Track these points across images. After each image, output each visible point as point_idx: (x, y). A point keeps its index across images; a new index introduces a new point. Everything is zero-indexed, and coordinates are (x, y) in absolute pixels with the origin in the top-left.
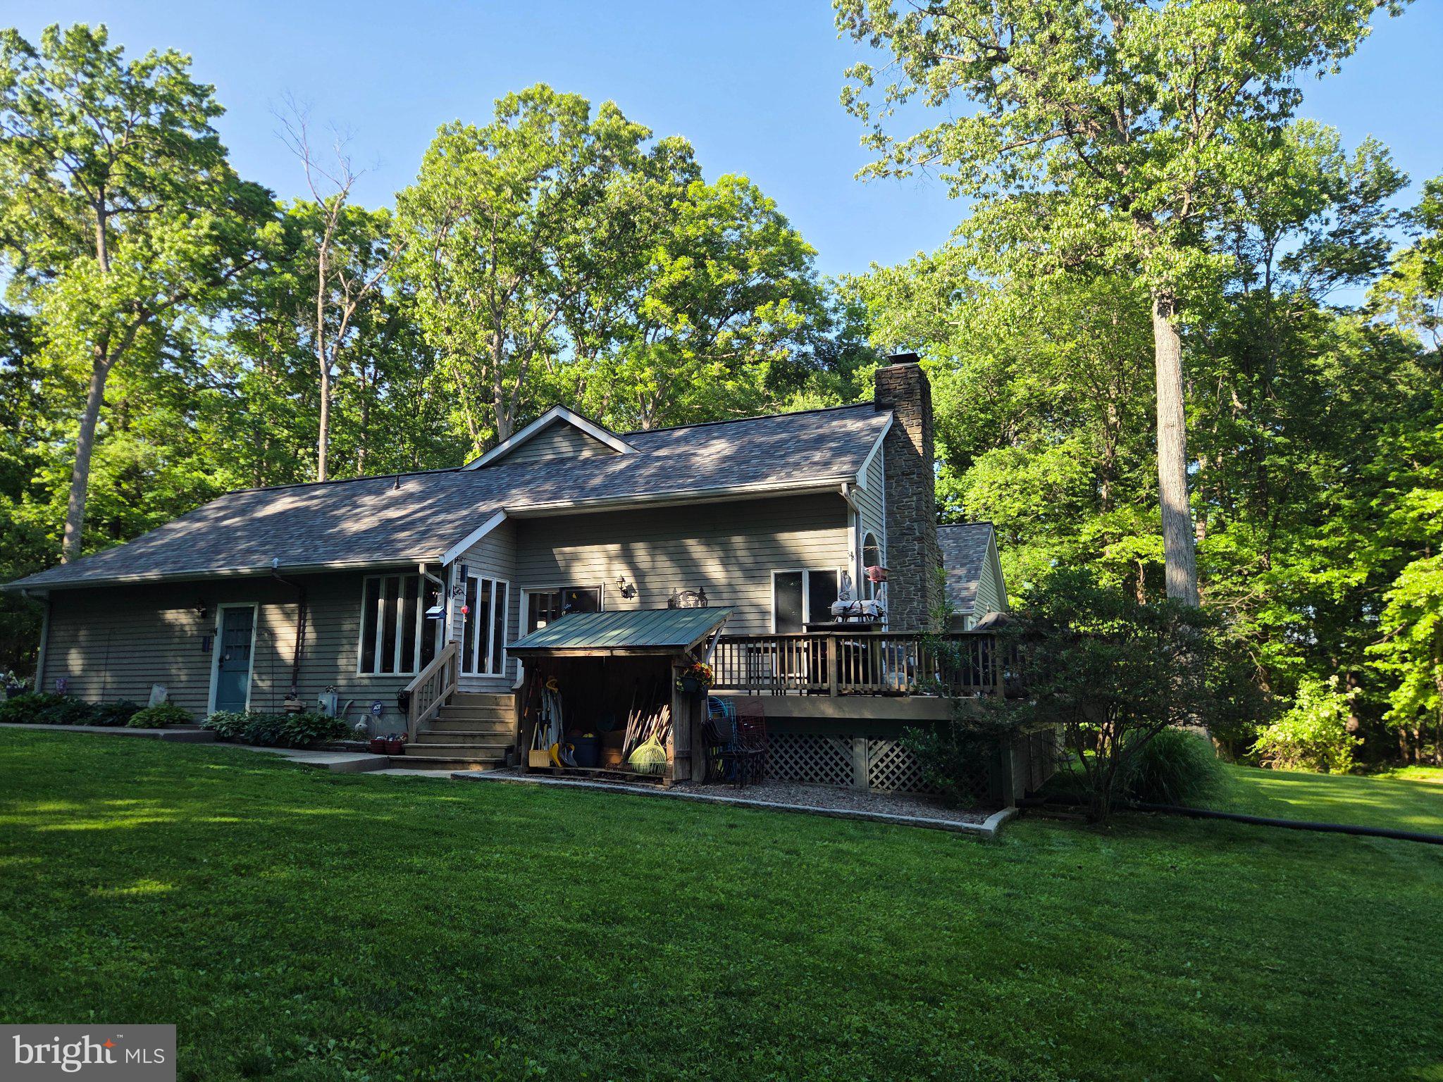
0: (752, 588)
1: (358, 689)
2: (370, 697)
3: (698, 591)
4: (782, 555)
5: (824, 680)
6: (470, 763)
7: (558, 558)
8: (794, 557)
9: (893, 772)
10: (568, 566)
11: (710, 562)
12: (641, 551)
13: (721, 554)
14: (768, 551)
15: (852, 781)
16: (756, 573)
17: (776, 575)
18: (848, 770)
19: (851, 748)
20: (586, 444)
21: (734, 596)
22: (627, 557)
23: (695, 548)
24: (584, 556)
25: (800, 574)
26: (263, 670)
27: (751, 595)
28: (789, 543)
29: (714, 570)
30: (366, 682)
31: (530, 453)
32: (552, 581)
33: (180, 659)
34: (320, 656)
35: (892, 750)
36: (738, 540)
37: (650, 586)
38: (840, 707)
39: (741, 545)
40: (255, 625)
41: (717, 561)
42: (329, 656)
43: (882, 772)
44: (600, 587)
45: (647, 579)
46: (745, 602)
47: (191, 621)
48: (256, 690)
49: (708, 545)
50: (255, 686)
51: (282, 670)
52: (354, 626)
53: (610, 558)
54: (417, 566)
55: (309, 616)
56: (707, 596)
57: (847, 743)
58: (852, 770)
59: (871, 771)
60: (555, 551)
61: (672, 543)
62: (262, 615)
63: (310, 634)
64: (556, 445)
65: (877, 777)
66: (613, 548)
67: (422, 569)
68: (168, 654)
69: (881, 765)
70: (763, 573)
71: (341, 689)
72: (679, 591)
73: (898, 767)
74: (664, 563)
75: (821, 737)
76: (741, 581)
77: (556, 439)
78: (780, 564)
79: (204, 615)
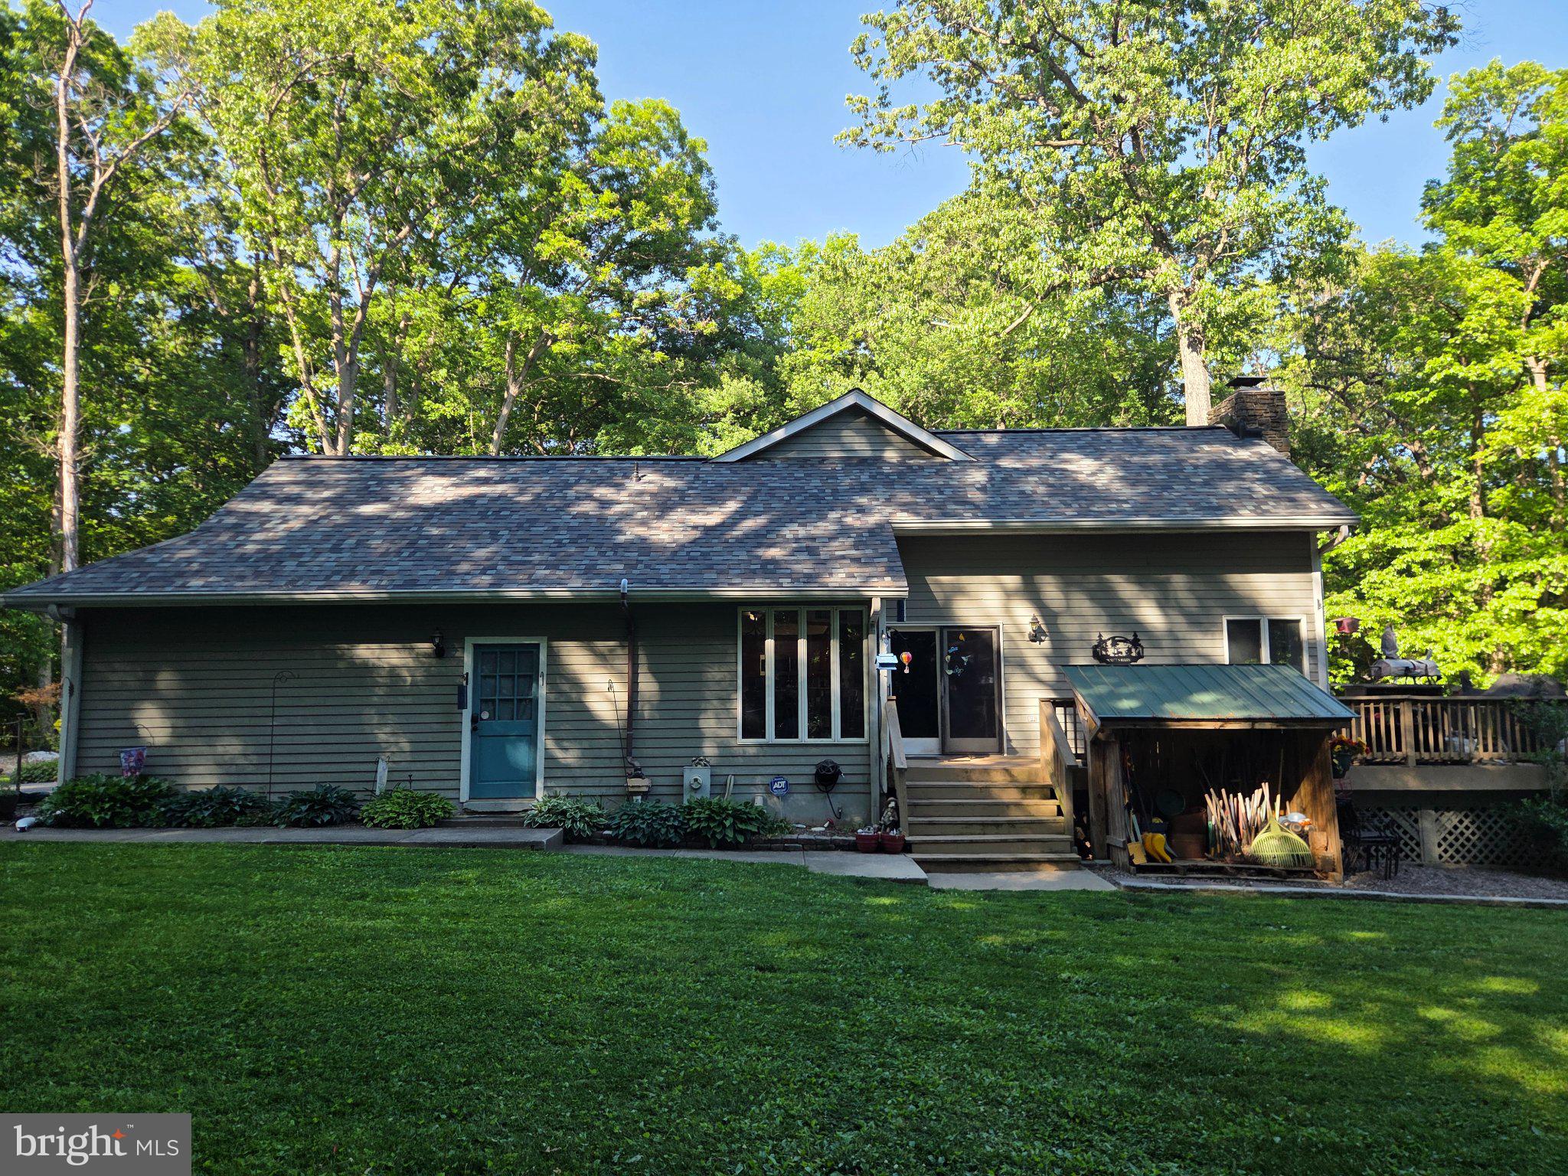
0: (1199, 636)
1: (741, 761)
2: (762, 770)
3: (1131, 637)
4: (1233, 600)
5: (1399, 748)
6: (1039, 862)
7: (933, 588)
8: (1247, 603)
9: (1463, 845)
10: (948, 600)
11: (1144, 603)
12: (1050, 588)
13: (1158, 594)
14: (1214, 594)
15: (1418, 856)
16: (1203, 619)
17: (1229, 622)
18: (1412, 844)
19: (1416, 821)
20: (889, 443)
21: (1175, 644)
22: (1032, 593)
23: (1124, 587)
24: (969, 588)
25: (1258, 622)
26: (563, 735)
27: (1198, 644)
28: (1241, 586)
29: (1150, 614)
30: (752, 751)
31: (809, 447)
32: (931, 618)
33: (391, 719)
34: (667, 714)
35: (1461, 822)
36: (1179, 581)
37: (1062, 628)
38: (1424, 778)
39: (1181, 586)
40: (543, 668)
41: (1152, 604)
42: (688, 714)
43: (1451, 845)
44: (997, 627)
45: (1060, 620)
46: (1191, 652)
47: (410, 662)
48: (551, 764)
49: (1139, 583)
50: (549, 758)
51: (602, 734)
52: (728, 676)
53: (1008, 594)
54: (868, 602)
55: (642, 659)
56: (1142, 643)
57: (1410, 815)
58: (1418, 844)
59: (1440, 845)
60: (929, 579)
61: (1092, 578)
62: (554, 656)
63: (648, 685)
64: (846, 440)
65: (1446, 851)
66: (1012, 581)
67: (876, 605)
68: (367, 710)
69: (1451, 839)
70: (1211, 619)
71: (713, 761)
72: (1105, 637)
73: (1468, 839)
74: (1082, 604)
75: (1380, 810)
76: (1184, 627)
77: (845, 433)
78: (1230, 609)
79: (439, 653)
